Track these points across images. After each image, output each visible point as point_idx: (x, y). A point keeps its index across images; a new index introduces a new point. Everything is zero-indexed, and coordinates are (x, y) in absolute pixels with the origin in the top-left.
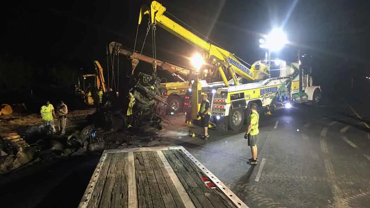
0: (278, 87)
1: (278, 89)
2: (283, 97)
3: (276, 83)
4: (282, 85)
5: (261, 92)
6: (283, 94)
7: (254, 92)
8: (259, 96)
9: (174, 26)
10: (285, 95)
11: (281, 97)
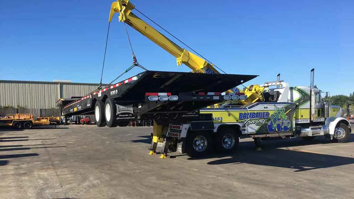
0: (271, 113)
1: (270, 115)
2: (279, 126)
3: (267, 108)
4: (278, 111)
5: (240, 116)
7: (229, 115)
8: (237, 121)
9: (146, 27)
11: (275, 125)
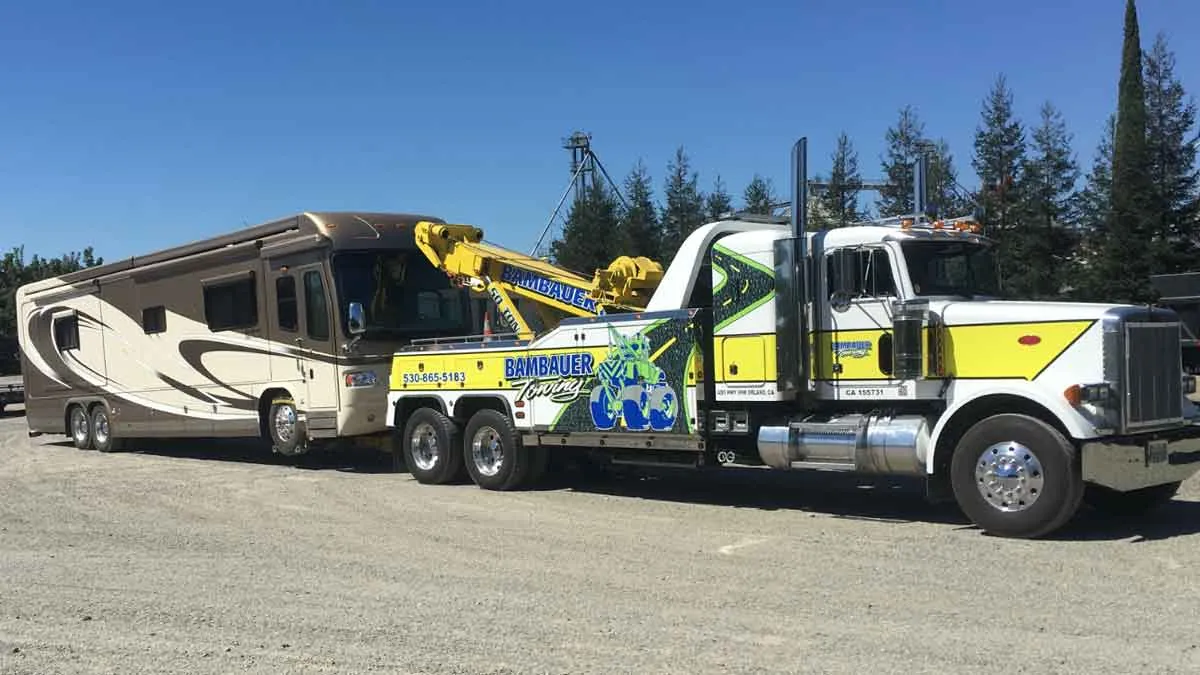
0: (600, 357)
2: (631, 409)
3: (583, 337)
4: (623, 347)
5: (508, 367)
6: (631, 393)
7: (480, 364)
8: (500, 384)
10: (644, 397)
11: (616, 406)
